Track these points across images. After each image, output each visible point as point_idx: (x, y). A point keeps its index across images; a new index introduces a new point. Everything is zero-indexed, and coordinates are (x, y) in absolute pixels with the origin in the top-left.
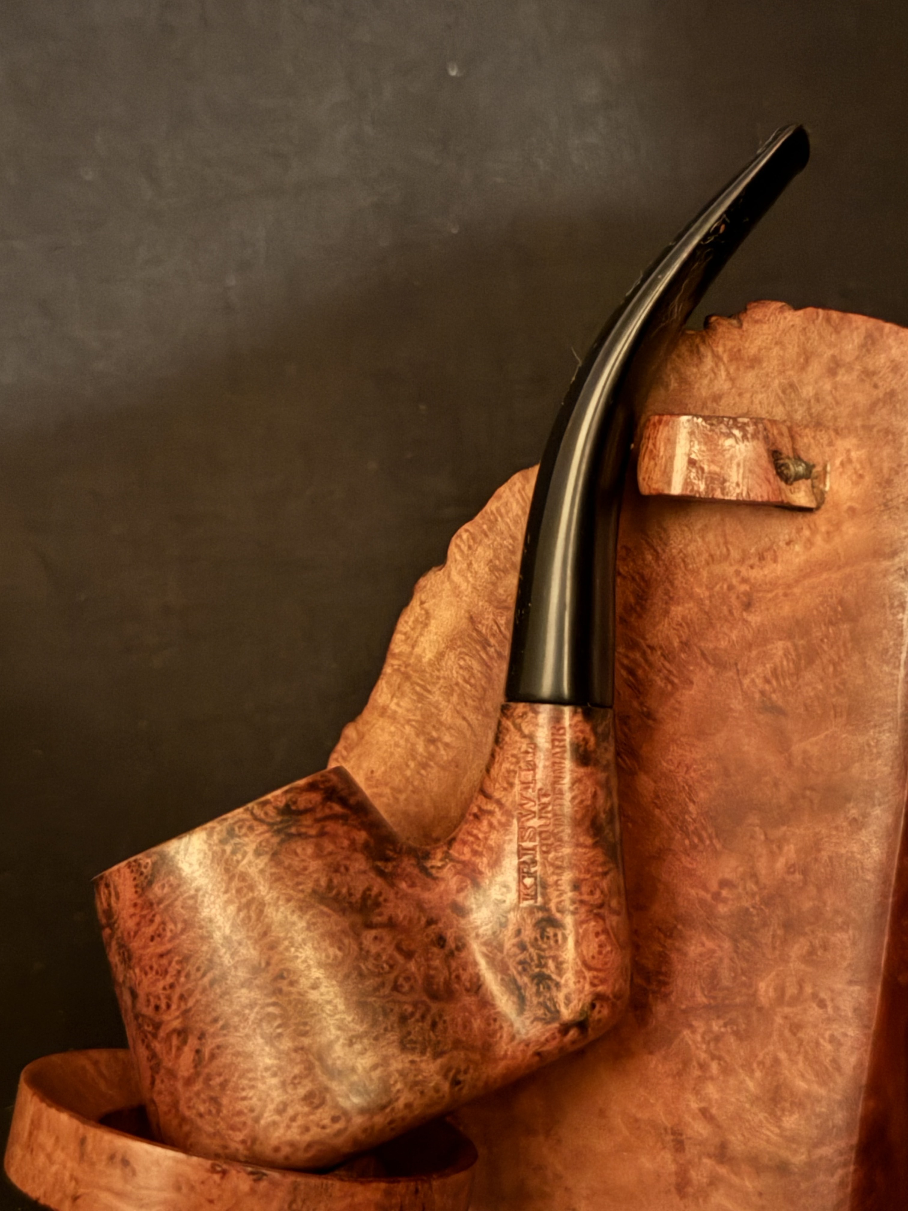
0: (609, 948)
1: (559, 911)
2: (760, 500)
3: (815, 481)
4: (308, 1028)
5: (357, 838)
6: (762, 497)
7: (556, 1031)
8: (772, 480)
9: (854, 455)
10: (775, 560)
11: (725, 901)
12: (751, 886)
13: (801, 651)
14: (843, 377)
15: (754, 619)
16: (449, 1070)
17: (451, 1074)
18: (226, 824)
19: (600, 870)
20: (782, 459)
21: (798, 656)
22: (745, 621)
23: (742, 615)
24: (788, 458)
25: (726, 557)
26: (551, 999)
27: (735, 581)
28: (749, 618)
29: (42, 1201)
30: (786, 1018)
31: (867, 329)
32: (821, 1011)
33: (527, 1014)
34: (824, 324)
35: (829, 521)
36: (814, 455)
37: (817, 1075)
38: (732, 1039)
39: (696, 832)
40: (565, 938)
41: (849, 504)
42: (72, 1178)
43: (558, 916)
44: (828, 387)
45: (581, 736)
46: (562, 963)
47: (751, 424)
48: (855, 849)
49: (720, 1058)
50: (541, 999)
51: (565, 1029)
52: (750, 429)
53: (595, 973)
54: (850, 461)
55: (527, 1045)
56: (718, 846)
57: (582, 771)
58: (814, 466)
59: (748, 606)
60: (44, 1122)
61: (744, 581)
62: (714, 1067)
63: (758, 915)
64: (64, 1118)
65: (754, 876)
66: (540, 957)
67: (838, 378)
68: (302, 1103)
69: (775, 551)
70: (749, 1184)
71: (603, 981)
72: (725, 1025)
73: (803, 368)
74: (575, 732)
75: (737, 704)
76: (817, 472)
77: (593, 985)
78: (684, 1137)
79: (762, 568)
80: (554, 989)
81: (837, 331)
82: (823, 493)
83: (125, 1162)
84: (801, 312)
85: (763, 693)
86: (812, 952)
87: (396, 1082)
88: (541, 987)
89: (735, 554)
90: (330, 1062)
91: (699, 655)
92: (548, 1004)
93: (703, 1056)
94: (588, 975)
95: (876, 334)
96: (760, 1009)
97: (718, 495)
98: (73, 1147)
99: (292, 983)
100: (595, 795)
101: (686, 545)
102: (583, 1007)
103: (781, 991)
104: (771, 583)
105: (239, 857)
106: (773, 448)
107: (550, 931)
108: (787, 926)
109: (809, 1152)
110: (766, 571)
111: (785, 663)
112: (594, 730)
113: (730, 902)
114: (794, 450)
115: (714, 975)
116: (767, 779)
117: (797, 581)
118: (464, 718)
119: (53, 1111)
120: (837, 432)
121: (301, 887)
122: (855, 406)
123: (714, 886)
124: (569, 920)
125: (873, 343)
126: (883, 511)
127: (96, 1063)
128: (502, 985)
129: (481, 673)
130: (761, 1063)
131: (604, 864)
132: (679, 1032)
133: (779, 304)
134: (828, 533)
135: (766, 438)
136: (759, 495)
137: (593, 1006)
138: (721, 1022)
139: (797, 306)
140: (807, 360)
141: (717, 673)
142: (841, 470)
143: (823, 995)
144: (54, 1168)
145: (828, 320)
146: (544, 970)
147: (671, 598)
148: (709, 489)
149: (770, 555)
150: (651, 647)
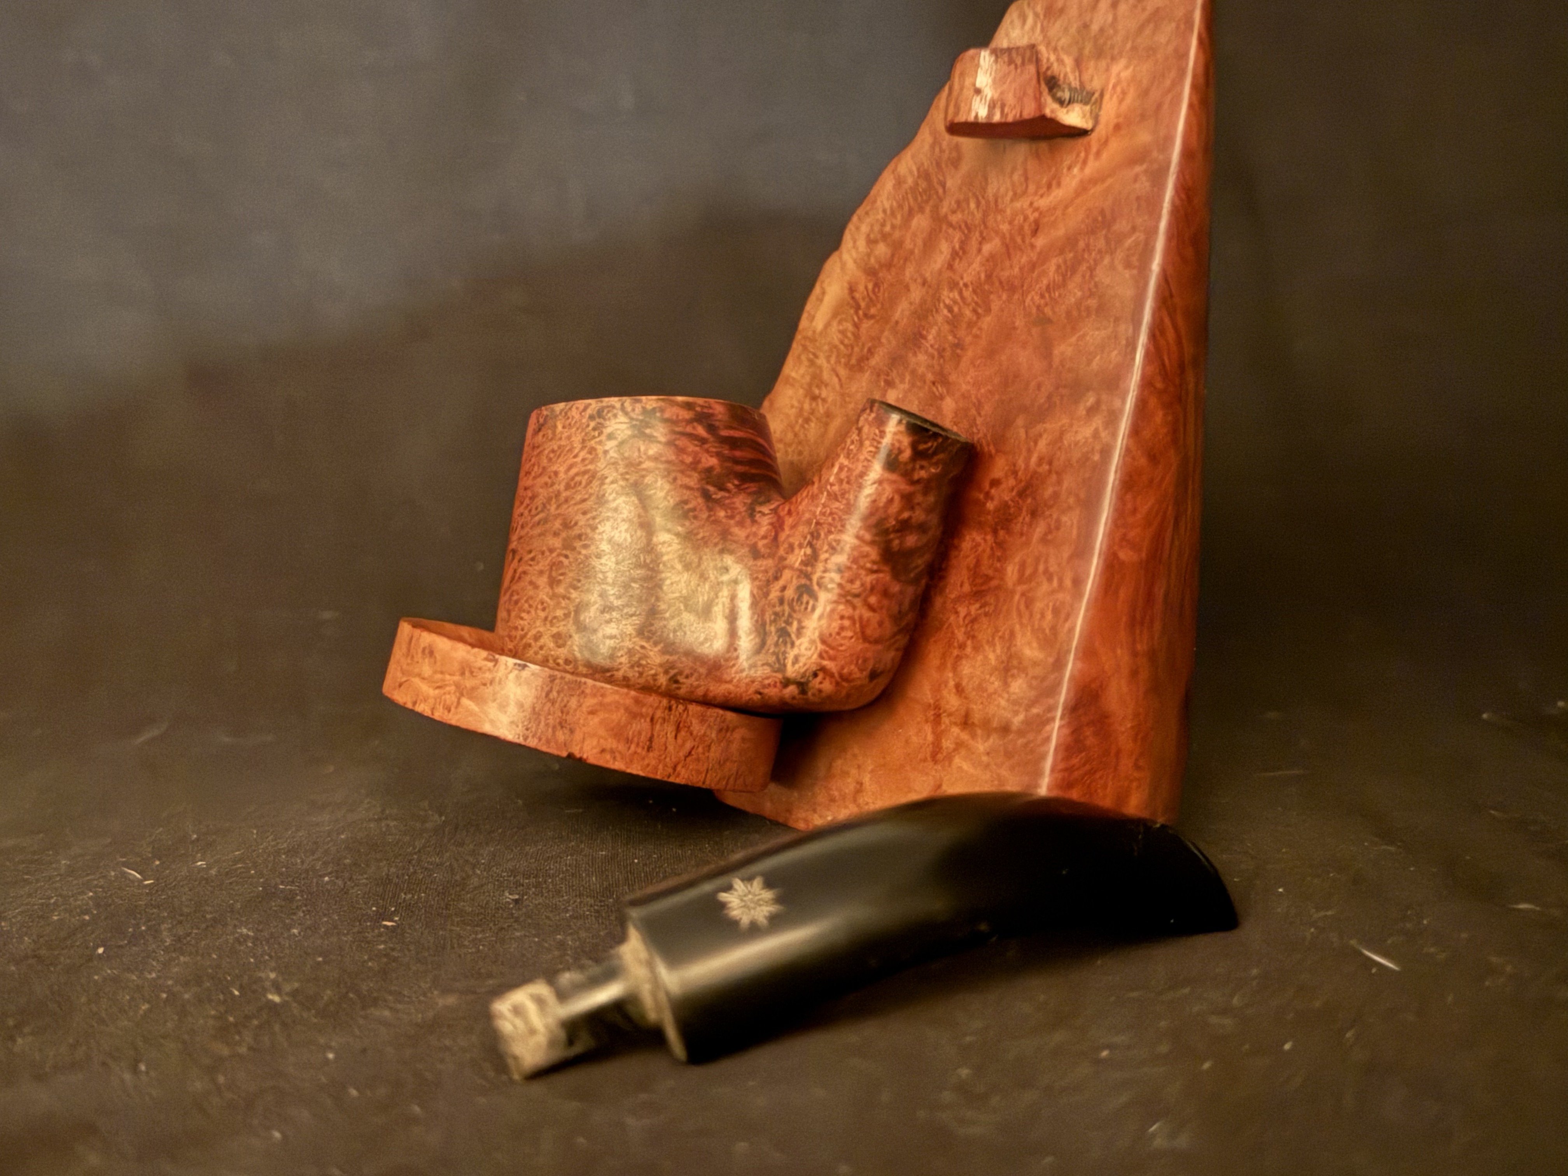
0: (849, 634)
1: (819, 584)
4: (579, 585)
5: (703, 460)
7: (778, 680)
8: (1038, 97)
11: (992, 499)
12: (1012, 482)
13: (1069, 263)
16: (672, 668)
17: (672, 672)
18: (600, 405)
19: (869, 565)
21: (1067, 268)
22: (1032, 246)
23: (1031, 240)
26: (784, 653)
27: (1029, 212)
28: (1036, 243)
30: (1023, 594)
33: (761, 656)
38: (984, 618)
40: (814, 609)
43: (816, 587)
45: (897, 445)
46: (803, 628)
49: (973, 638)
50: (777, 650)
51: (786, 682)
52: (1027, 55)
53: (827, 649)
54: (1119, 82)
55: (753, 682)
57: (887, 475)
59: (1036, 231)
61: (1036, 209)
62: (969, 647)
65: (1015, 472)
66: (790, 616)
68: (551, 639)
70: (982, 746)
71: (832, 659)
74: (893, 439)
75: (1019, 322)
77: (821, 656)
78: (941, 711)
80: (789, 645)
85: (1038, 307)
86: (1047, 533)
87: (622, 656)
88: (781, 640)
90: (582, 618)
91: (998, 284)
92: (781, 656)
93: (962, 638)
94: (820, 646)
96: (1006, 590)
97: (999, 117)
99: (586, 547)
100: (891, 501)
102: (806, 671)
103: (1022, 570)
104: (1054, 207)
105: (596, 433)
106: (1049, 73)
107: (805, 598)
108: (1033, 511)
110: (1051, 197)
111: (1056, 277)
112: (914, 446)
113: (996, 499)
115: (979, 563)
116: (1033, 384)
117: (1072, 200)
121: (627, 477)
124: (824, 597)
128: (754, 626)
130: (1001, 637)
131: (874, 562)
132: (948, 619)
137: (815, 675)
138: (978, 605)
141: (1008, 298)
142: (1112, 92)
146: (788, 628)
147: (984, 238)
148: (991, 113)
149: (1054, 183)
150: (966, 285)
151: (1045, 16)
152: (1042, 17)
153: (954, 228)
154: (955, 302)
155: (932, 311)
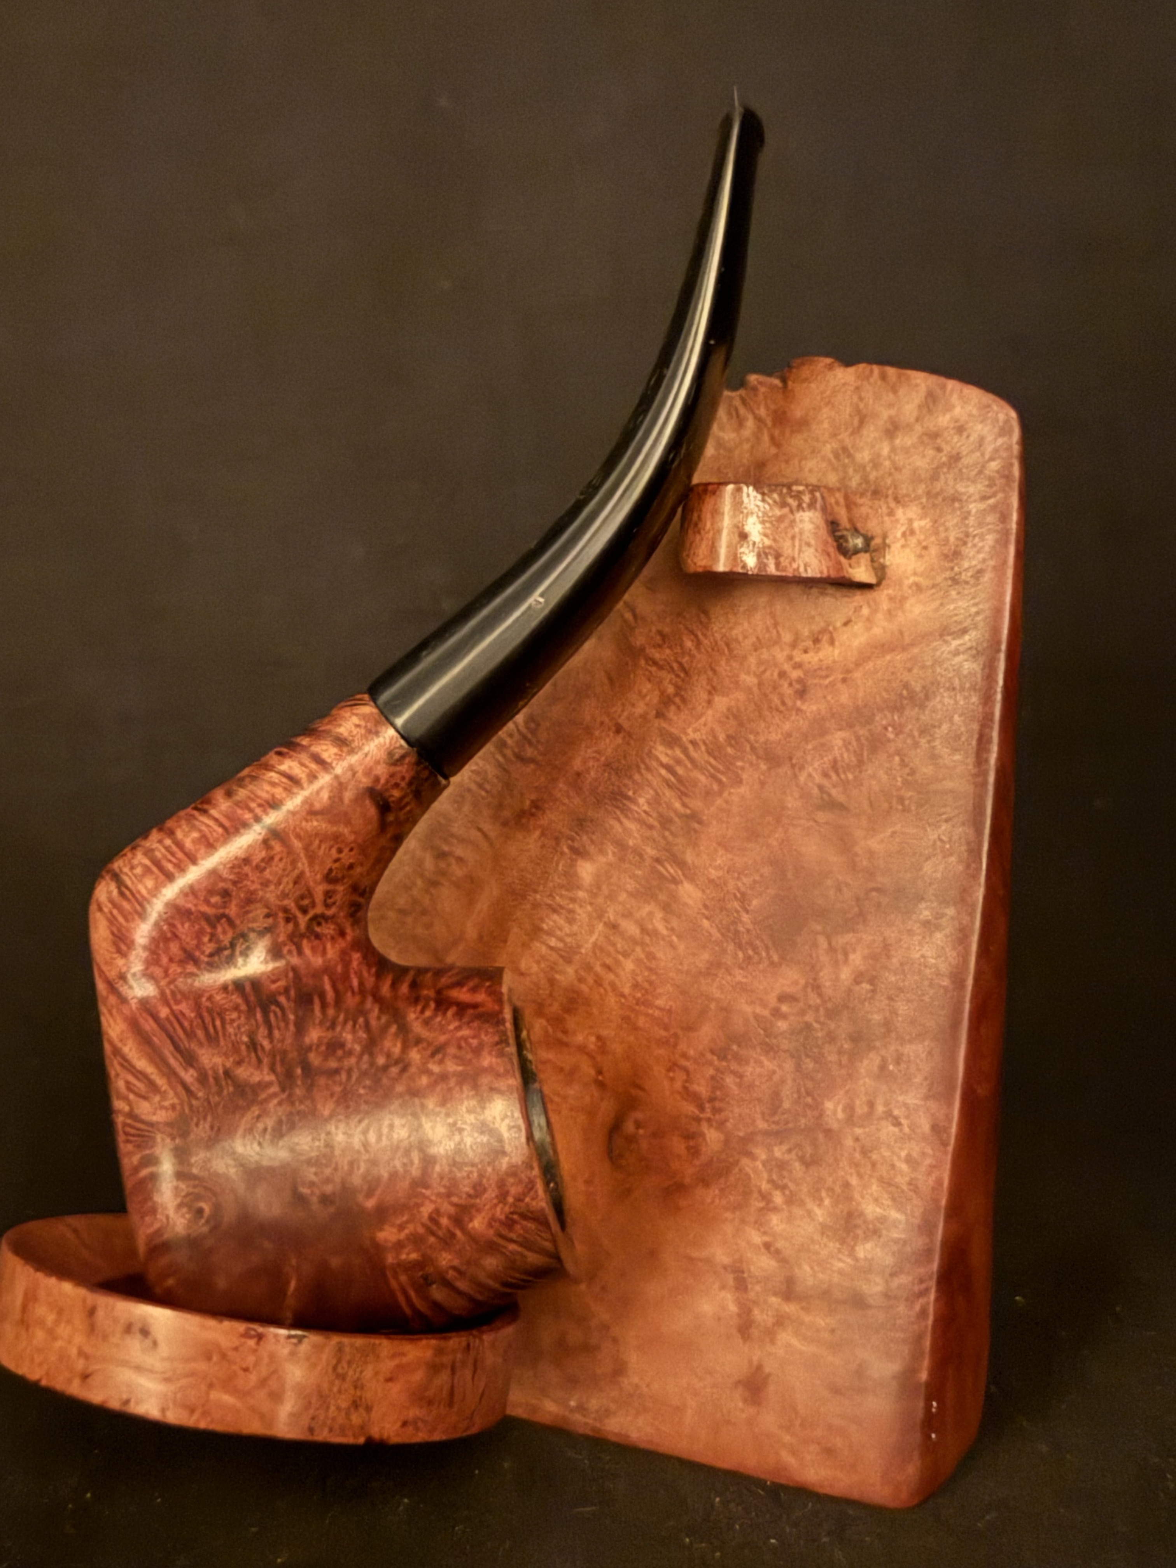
2: (819, 575)
3: (874, 554)
6: (821, 572)
8: (832, 555)
9: (916, 525)
10: (832, 642)
11: (784, 1017)
12: (814, 999)
13: (863, 741)
14: (903, 440)
15: (810, 708)
20: (839, 531)
21: (861, 747)
22: (799, 710)
23: (795, 703)
24: (846, 530)
25: (777, 642)
27: (787, 667)
28: (804, 708)
29: (44, 1383)
30: (857, 1139)
31: (928, 387)
32: (896, 1130)
34: (879, 383)
35: (891, 599)
36: (873, 526)
37: (894, 1199)
38: (797, 1165)
39: (750, 944)
41: (912, 579)
42: (81, 1353)
44: (886, 451)
47: (807, 493)
48: (929, 954)
49: (783, 1188)
52: (806, 498)
54: (912, 532)
56: (776, 958)
58: (872, 538)
59: (802, 693)
60: (42, 1294)
61: (798, 666)
62: (778, 1198)
63: (822, 1030)
64: (67, 1287)
65: (817, 988)
67: (898, 442)
69: (831, 633)
70: (821, 1321)
72: (790, 1151)
73: (857, 431)
75: (792, 802)
76: (876, 544)
78: (745, 1275)
79: (817, 652)
81: (894, 391)
82: (883, 568)
83: (145, 1332)
84: (851, 370)
85: (821, 787)
86: (883, 1067)
89: (787, 637)
91: (748, 749)
93: (765, 1186)
95: (939, 392)
96: (828, 1132)
97: (772, 569)
98: (79, 1319)
101: (731, 629)
103: (850, 1109)
104: (828, 668)
106: (830, 518)
108: (855, 1038)
109: (887, 1282)
110: (821, 655)
111: (846, 755)
113: (792, 1018)
114: (851, 520)
115: (776, 1095)
116: (829, 882)
117: (858, 664)
118: (480, 830)
119: (53, 1281)
120: (897, 500)
122: (915, 471)
123: (772, 1000)
125: (934, 402)
126: (950, 586)
127: (75, 1231)
129: (497, 777)
130: (830, 1190)
132: (737, 1162)
133: (828, 360)
134: (889, 611)
135: (824, 509)
136: (817, 571)
138: (785, 1148)
139: (848, 362)
140: (862, 422)
141: (769, 769)
142: (902, 541)
143: (896, 1112)
144: (59, 1344)
145: (883, 377)
147: (714, 688)
148: (761, 565)
149: (825, 638)
150: (693, 743)
151: (774, 424)
152: (769, 422)
153: (661, 668)
154: (679, 762)
155: (638, 767)
